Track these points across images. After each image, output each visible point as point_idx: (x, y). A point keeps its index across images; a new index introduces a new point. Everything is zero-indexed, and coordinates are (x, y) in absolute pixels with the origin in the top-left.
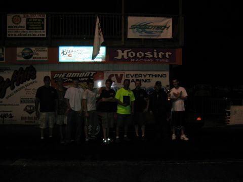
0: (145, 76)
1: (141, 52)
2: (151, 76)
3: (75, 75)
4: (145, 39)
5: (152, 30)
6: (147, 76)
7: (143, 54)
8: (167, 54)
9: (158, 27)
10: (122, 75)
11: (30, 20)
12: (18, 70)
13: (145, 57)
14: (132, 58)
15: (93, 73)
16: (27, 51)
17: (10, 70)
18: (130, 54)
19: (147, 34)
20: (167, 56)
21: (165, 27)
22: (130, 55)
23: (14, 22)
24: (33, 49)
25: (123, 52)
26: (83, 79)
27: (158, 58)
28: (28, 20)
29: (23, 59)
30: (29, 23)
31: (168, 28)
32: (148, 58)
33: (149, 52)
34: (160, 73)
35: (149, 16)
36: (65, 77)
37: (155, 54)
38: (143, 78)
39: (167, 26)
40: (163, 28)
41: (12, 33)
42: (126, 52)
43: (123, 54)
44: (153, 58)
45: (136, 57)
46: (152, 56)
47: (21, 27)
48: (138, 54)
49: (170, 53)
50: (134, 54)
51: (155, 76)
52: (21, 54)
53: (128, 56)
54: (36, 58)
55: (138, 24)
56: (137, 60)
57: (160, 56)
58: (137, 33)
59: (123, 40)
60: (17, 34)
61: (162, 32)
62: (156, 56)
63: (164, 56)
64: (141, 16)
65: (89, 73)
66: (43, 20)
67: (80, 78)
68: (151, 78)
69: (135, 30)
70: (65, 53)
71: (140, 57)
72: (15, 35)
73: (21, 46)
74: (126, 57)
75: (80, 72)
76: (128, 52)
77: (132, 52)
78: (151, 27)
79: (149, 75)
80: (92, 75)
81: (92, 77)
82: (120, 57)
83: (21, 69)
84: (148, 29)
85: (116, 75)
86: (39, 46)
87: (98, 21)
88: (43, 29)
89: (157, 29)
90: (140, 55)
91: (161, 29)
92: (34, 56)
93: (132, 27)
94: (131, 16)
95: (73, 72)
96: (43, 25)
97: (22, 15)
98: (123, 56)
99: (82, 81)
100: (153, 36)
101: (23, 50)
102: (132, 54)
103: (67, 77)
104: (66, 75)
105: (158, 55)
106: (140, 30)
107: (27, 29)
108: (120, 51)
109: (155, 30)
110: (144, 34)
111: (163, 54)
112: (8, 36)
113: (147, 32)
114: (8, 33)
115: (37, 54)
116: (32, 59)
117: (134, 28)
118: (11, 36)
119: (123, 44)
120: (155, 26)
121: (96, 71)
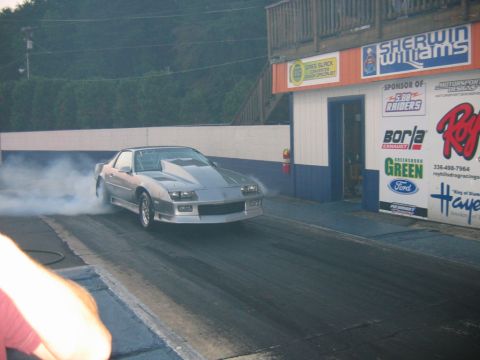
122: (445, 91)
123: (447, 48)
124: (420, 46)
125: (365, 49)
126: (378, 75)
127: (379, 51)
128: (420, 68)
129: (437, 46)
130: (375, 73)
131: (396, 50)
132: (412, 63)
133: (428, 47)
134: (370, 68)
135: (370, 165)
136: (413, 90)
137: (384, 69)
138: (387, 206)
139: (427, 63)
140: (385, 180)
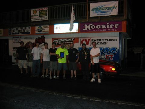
0: (103, 41)
1: (99, 25)
2: (107, 40)
3: (63, 40)
4: (100, 17)
5: (105, 10)
6: (105, 41)
7: (100, 26)
8: (116, 25)
9: (109, 8)
10: (89, 40)
11: (40, 12)
12: (37, 38)
13: (101, 28)
14: (93, 29)
15: (73, 39)
16: (40, 28)
17: (34, 38)
18: (92, 26)
19: (102, 13)
20: (116, 27)
21: (114, 7)
22: (92, 28)
23: (34, 14)
24: (42, 27)
25: (88, 26)
26: (68, 43)
27: (110, 28)
28: (39, 12)
29: (38, 32)
30: (40, 13)
31: (116, 8)
32: (103, 29)
33: (104, 25)
34: (113, 38)
35: (103, 1)
36: (59, 41)
37: (108, 26)
38: (102, 42)
39: (115, 7)
40: (112, 8)
41: (33, 19)
42: (89, 25)
43: (88, 27)
44: (106, 28)
45: (96, 29)
46: (105, 27)
47: (37, 15)
48: (97, 26)
49: (118, 25)
50: (95, 26)
51: (109, 40)
52: (37, 30)
53: (91, 28)
54: (43, 31)
55: (96, 8)
56: (96, 30)
57: (111, 27)
58: (96, 13)
59: (87, 18)
60: (35, 19)
61: (111, 11)
62: (108, 27)
63: (114, 27)
64: (98, 2)
65: (71, 39)
66: (46, 11)
67: (66, 42)
68: (107, 42)
69: (94, 11)
70: (57, 28)
71: (98, 28)
72: (34, 20)
73: (37, 25)
74: (90, 29)
75: (66, 38)
76: (91, 26)
77: (93, 26)
78: (104, 9)
79: (106, 40)
80: (72, 40)
81: (72, 41)
82: (86, 29)
83: (39, 37)
84: (102, 10)
85: (86, 40)
86: (45, 25)
87: (73, 8)
88: (46, 16)
89: (108, 9)
90: (98, 27)
91: (111, 9)
92: (43, 30)
93: (92, 10)
94: (92, 3)
95: (62, 39)
96: (46, 14)
97: (37, 9)
98: (88, 28)
99: (67, 44)
100: (106, 14)
101: (38, 28)
102: (93, 27)
103: (60, 41)
104: (59, 40)
105: (109, 26)
106: (97, 11)
107: (39, 16)
108: (86, 25)
109: (107, 10)
110: (100, 13)
111: (113, 25)
112: (31, 21)
113: (101, 12)
114: (31, 19)
115: (44, 30)
116: (42, 32)
117: (94, 10)
118: (32, 21)
119: (87, 21)
120: (107, 8)
121: (74, 38)
122: (26, 39)
123: (26, 31)
124: (21, 29)
125: (9, 29)
126: (12, 35)
127: (12, 30)
128: (21, 34)
129: (24, 30)
130: (11, 34)
131: (16, 30)
132: (19, 33)
133: (23, 30)
134: (10, 33)
135: (10, 55)
136: (20, 38)
137: (13, 34)
138: (14, 63)
139: (22, 33)
140: (13, 58)
